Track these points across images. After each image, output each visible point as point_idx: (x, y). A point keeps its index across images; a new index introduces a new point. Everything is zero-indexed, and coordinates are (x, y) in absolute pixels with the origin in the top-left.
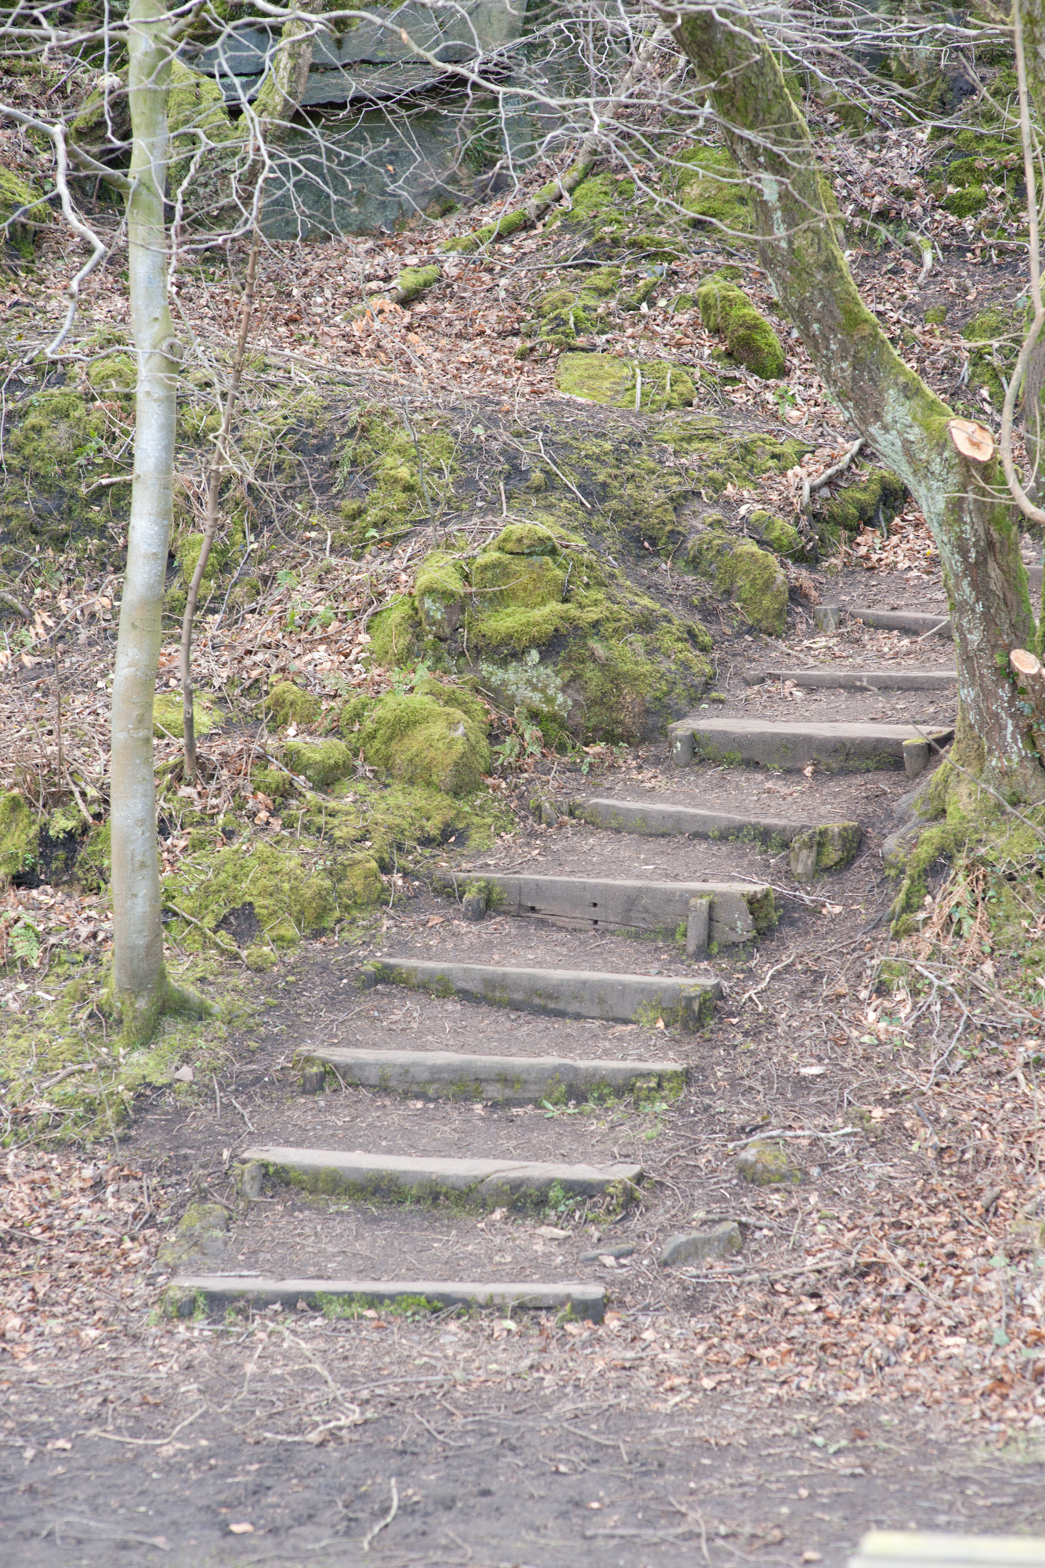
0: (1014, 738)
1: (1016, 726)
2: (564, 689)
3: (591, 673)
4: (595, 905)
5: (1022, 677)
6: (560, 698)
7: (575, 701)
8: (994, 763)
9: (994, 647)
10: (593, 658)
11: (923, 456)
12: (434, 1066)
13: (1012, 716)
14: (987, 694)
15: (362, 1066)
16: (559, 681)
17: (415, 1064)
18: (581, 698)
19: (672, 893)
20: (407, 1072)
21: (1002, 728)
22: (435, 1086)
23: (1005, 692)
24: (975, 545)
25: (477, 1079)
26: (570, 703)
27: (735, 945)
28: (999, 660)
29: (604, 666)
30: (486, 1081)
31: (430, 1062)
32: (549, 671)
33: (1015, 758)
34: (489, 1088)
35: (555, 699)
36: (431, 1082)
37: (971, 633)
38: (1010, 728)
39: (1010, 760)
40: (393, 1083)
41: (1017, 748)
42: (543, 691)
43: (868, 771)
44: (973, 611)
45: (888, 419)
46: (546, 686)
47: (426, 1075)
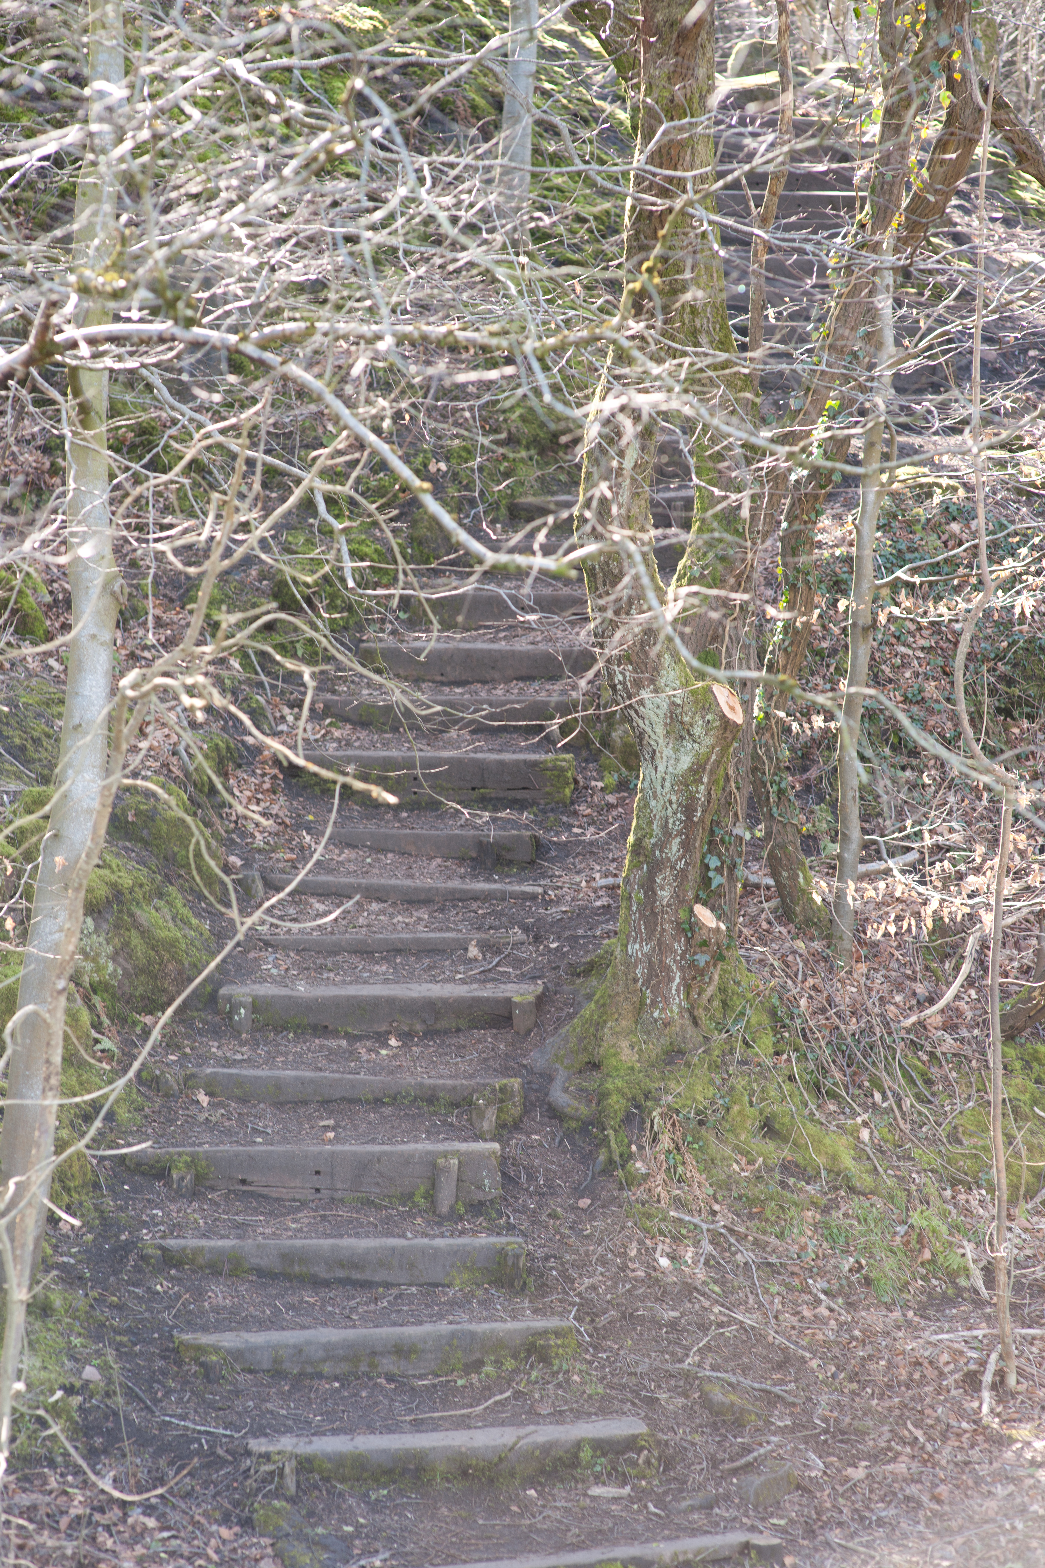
0: (678, 990)
1: (683, 979)
2: (114, 958)
3: (136, 940)
4: (318, 1173)
5: (704, 931)
6: (111, 966)
7: (124, 969)
8: (656, 1015)
9: (681, 902)
10: (136, 925)
11: (687, 719)
12: (329, 1342)
13: (682, 969)
14: (662, 947)
15: (254, 1350)
16: (110, 949)
17: (309, 1343)
18: (129, 967)
19: (411, 1155)
20: (300, 1351)
21: (671, 980)
22: (328, 1364)
23: (679, 947)
24: (703, 805)
25: (374, 1353)
26: (120, 971)
27: (481, 1203)
28: (682, 915)
29: (145, 933)
30: (382, 1354)
31: (324, 1340)
32: (101, 939)
33: (676, 1009)
34: (385, 1361)
35: (106, 968)
36: (324, 1360)
37: (662, 888)
38: (677, 980)
39: (672, 1011)
40: (287, 1366)
41: (677, 999)
42: (94, 960)
43: (458, 1030)
44: (673, 868)
45: (662, 682)
46: (98, 955)
47: (321, 1354)
